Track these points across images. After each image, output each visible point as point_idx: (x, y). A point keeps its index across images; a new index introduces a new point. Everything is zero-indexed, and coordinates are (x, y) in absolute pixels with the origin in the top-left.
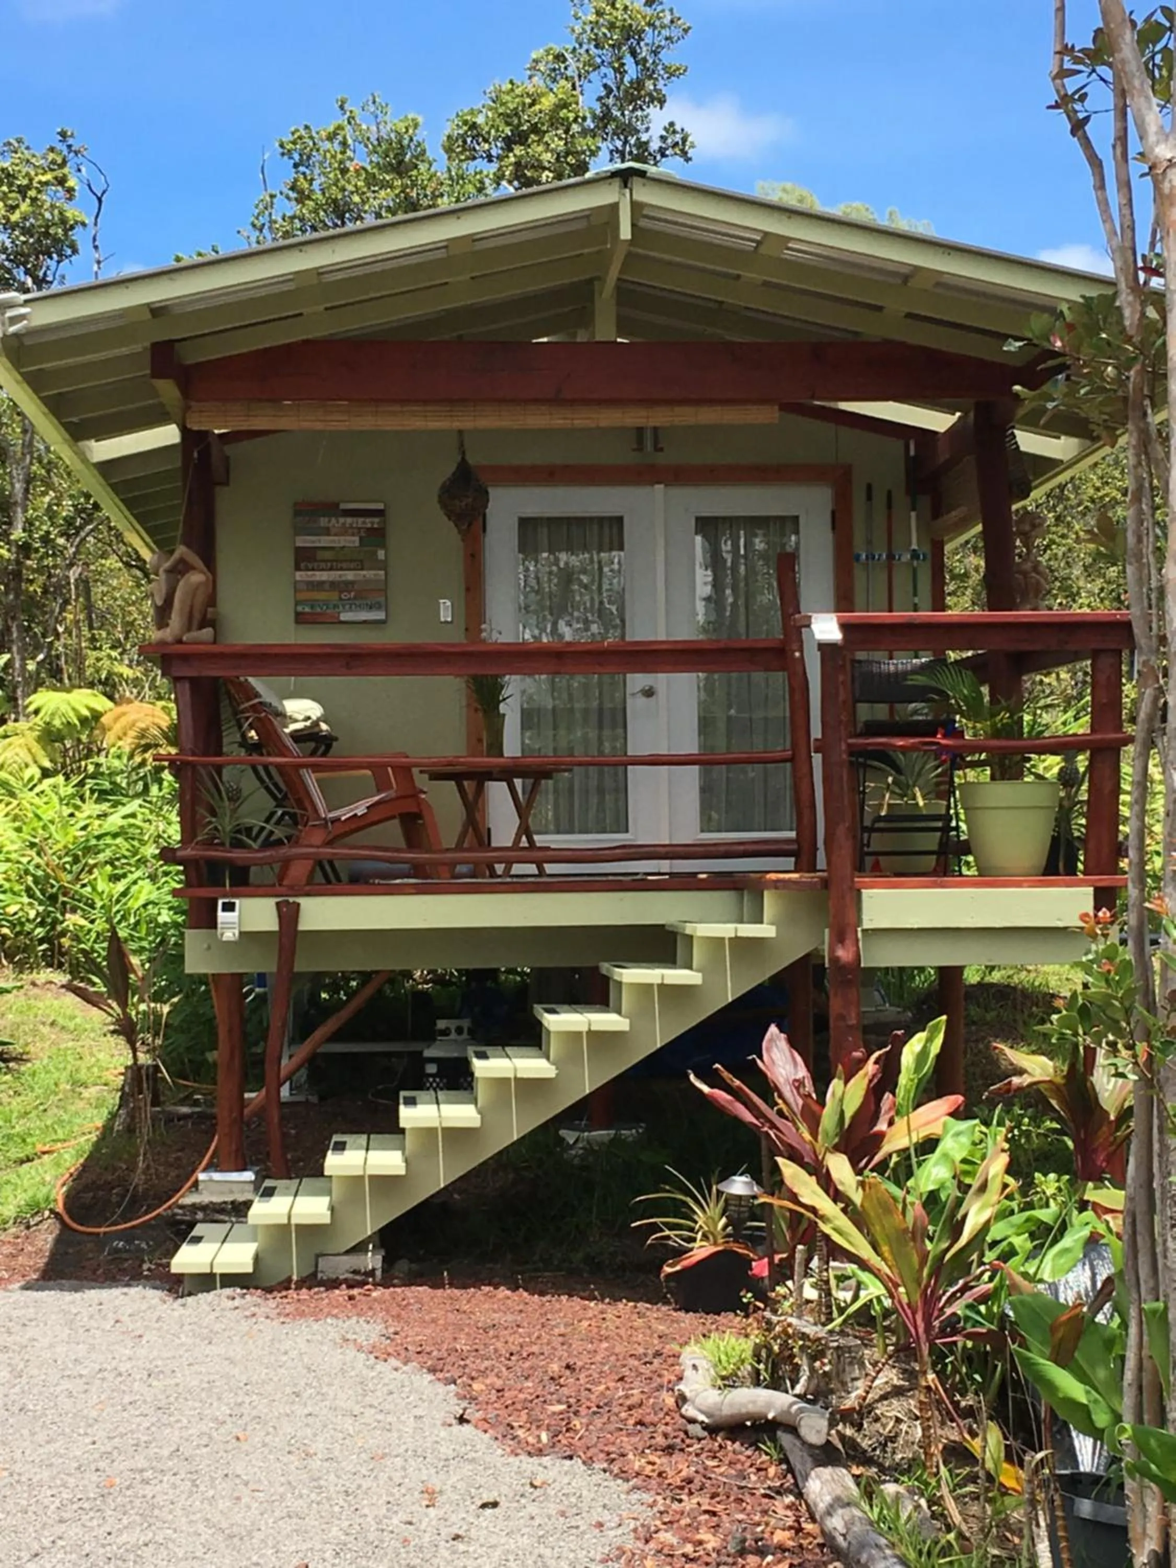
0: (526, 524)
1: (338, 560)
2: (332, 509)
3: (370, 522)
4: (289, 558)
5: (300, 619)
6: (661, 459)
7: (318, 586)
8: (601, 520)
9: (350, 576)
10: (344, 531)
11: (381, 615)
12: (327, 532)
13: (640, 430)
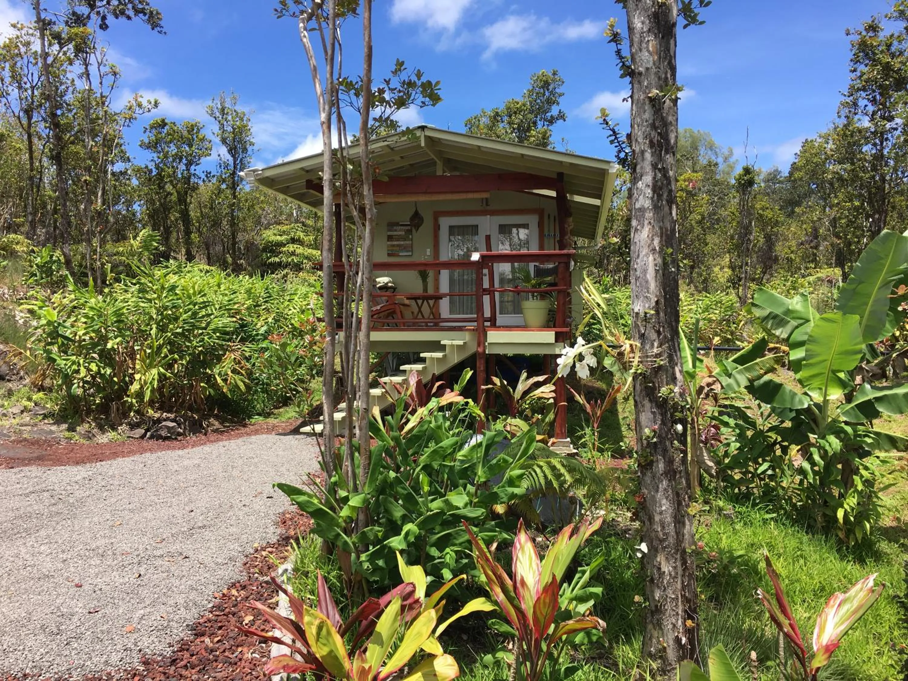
0: (451, 228)
1: (399, 238)
2: (397, 224)
3: (407, 228)
4: (386, 238)
5: (389, 255)
6: (488, 208)
7: (394, 246)
8: (472, 226)
9: (402, 243)
10: (400, 230)
11: (410, 254)
12: (396, 231)
13: (482, 199)
